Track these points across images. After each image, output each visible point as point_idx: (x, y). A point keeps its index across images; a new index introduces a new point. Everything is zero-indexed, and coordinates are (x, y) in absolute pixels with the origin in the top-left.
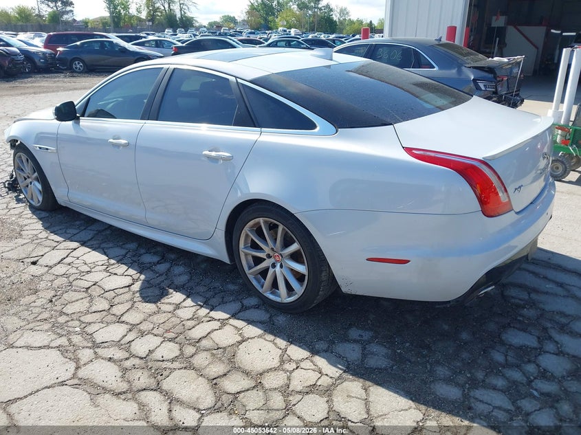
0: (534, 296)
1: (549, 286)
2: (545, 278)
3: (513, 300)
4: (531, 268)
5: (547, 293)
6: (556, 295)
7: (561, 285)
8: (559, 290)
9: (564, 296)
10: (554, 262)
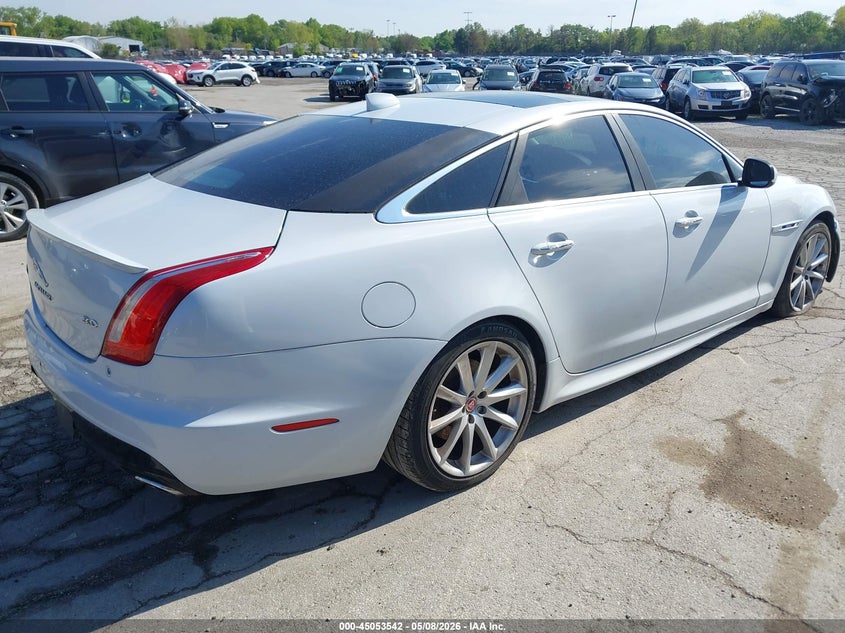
0: (75, 511)
1: (71, 537)
2: (92, 546)
3: (91, 488)
4: (134, 546)
5: (63, 527)
6: (49, 533)
7: (59, 554)
8: (53, 543)
9: (38, 539)
10: (115, 585)
